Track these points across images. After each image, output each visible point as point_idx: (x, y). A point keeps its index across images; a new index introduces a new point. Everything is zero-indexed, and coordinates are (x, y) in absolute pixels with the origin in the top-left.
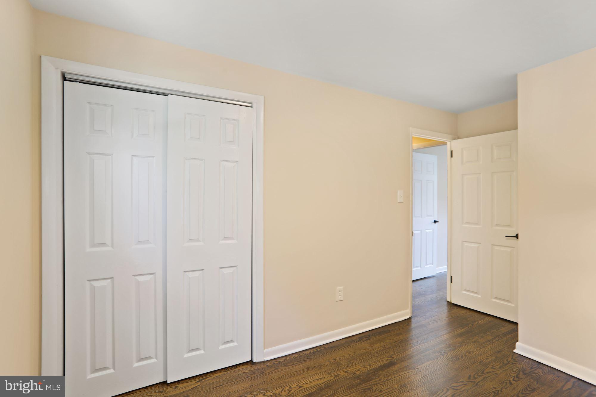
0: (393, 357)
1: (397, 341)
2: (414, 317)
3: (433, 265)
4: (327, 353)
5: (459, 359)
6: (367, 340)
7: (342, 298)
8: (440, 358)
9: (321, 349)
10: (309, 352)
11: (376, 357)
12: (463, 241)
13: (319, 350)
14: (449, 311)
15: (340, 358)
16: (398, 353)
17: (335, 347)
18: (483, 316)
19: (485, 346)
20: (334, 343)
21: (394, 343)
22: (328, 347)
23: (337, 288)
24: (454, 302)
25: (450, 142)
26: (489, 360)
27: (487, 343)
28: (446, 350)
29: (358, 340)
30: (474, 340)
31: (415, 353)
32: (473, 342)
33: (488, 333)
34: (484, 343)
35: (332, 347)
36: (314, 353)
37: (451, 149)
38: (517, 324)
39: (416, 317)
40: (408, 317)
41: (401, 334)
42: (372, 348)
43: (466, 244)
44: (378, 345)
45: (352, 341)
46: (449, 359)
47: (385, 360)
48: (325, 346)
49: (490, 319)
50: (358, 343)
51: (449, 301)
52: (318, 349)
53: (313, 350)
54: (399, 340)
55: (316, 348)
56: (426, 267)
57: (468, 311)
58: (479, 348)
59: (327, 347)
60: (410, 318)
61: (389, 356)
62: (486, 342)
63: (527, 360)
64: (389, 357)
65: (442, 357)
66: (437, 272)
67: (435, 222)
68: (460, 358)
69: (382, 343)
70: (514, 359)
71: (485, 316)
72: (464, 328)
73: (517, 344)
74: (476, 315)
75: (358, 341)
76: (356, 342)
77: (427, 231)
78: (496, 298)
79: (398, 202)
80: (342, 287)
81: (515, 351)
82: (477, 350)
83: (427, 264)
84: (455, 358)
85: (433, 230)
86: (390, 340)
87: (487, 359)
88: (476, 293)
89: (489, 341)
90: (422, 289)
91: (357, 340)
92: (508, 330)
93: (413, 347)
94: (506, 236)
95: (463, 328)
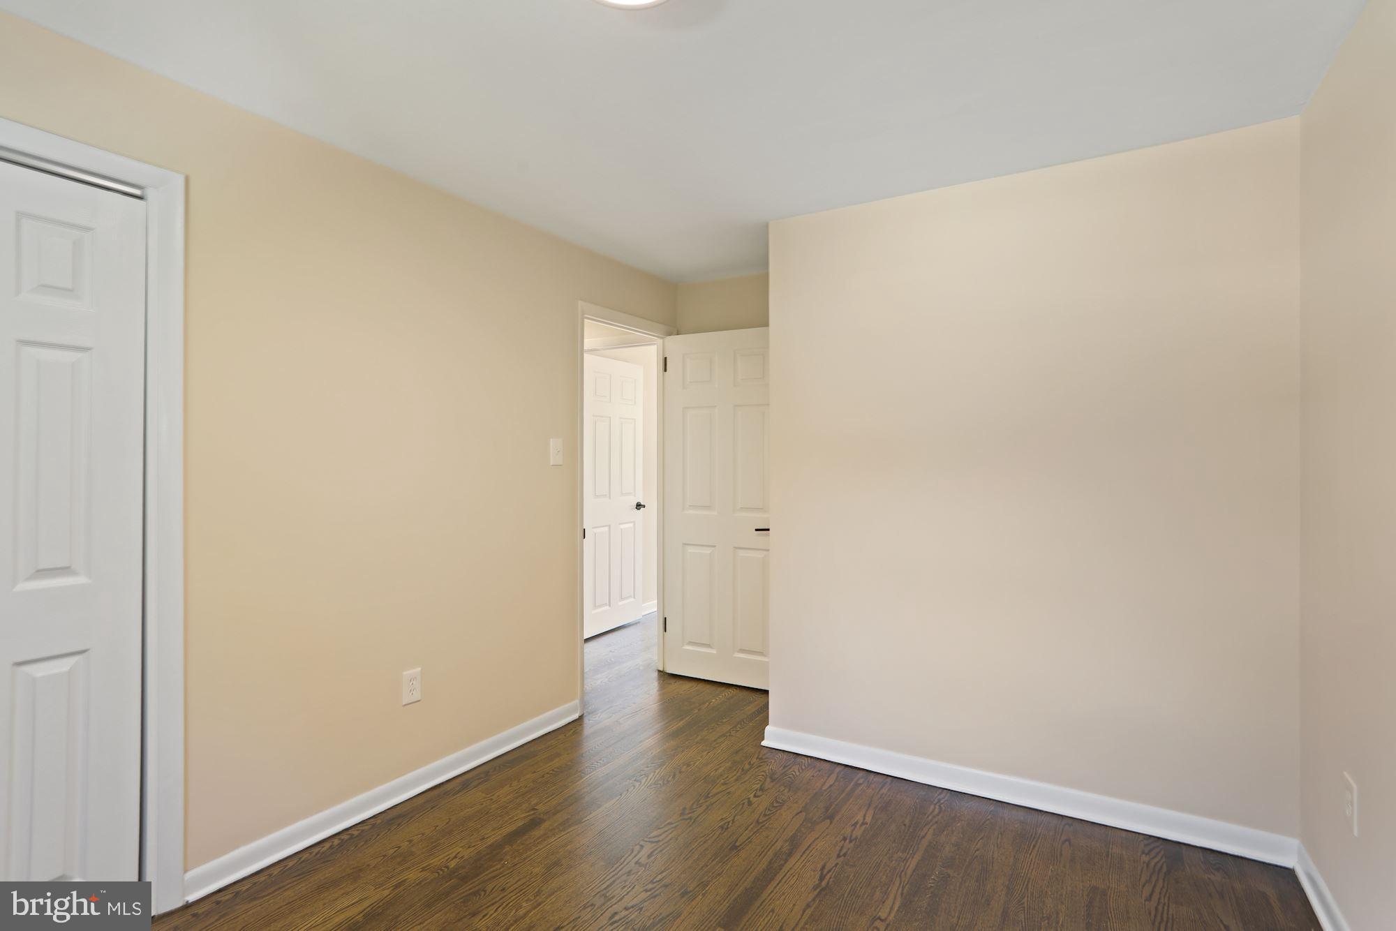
0: (536, 809)
1: (548, 773)
2: (589, 714)
3: (634, 598)
4: (378, 835)
5: (668, 781)
6: (479, 784)
7: (417, 695)
8: (632, 788)
9: (363, 831)
10: (327, 845)
11: (499, 818)
12: (685, 544)
13: (356, 833)
14: (662, 687)
15: (410, 841)
16: (546, 798)
17: (399, 816)
18: (720, 689)
19: (717, 745)
20: (398, 808)
21: (543, 777)
22: (382, 822)
23: (405, 673)
24: (670, 670)
25: (662, 340)
26: (720, 771)
27: (722, 739)
28: (646, 769)
29: (460, 787)
30: (699, 737)
31: (585, 790)
32: (697, 743)
33: (724, 721)
34: (715, 741)
35: (393, 819)
36: (342, 843)
37: (663, 355)
38: (765, 692)
39: (592, 712)
40: (576, 716)
41: (558, 755)
42: (492, 799)
43: (691, 550)
44: (506, 789)
45: (444, 794)
46: (650, 786)
47: (519, 818)
48: (372, 820)
49: (731, 691)
50: (461, 794)
51: (661, 669)
52: (354, 833)
53: (340, 839)
54: (553, 770)
55: (350, 832)
56: (620, 603)
57: (693, 684)
58: (706, 753)
59: (380, 821)
60: (581, 717)
61: (528, 810)
62: (721, 736)
63: (780, 754)
64: (529, 812)
65: (637, 784)
66: (643, 614)
67: (639, 506)
68: (670, 779)
69: (515, 783)
70: (761, 759)
71: (723, 689)
72: (682, 719)
73: (768, 729)
74: (708, 688)
75: (459, 791)
76: (454, 795)
77: (622, 526)
78: (742, 651)
79: (551, 464)
80: (420, 669)
81: (764, 743)
82: (701, 757)
83: (622, 599)
84: (661, 782)
85: (635, 524)
86: (535, 772)
87: (716, 770)
88: (709, 646)
89: (724, 735)
90: (611, 651)
91: (457, 789)
92: (757, 709)
93: (582, 778)
94: (757, 530)
95: (680, 721)
